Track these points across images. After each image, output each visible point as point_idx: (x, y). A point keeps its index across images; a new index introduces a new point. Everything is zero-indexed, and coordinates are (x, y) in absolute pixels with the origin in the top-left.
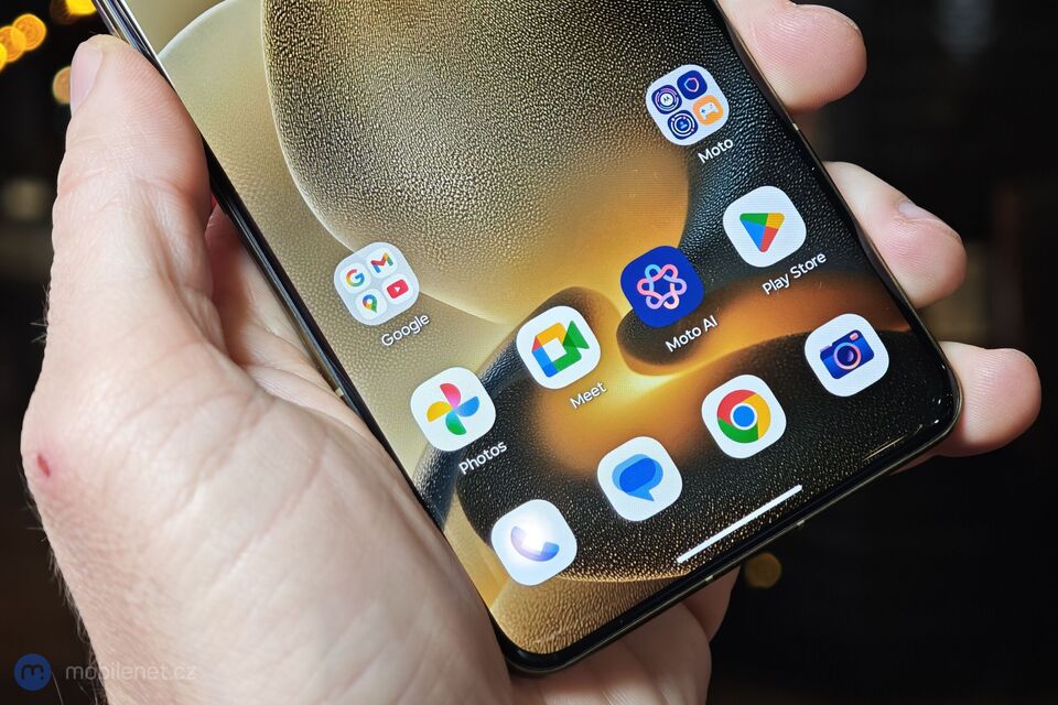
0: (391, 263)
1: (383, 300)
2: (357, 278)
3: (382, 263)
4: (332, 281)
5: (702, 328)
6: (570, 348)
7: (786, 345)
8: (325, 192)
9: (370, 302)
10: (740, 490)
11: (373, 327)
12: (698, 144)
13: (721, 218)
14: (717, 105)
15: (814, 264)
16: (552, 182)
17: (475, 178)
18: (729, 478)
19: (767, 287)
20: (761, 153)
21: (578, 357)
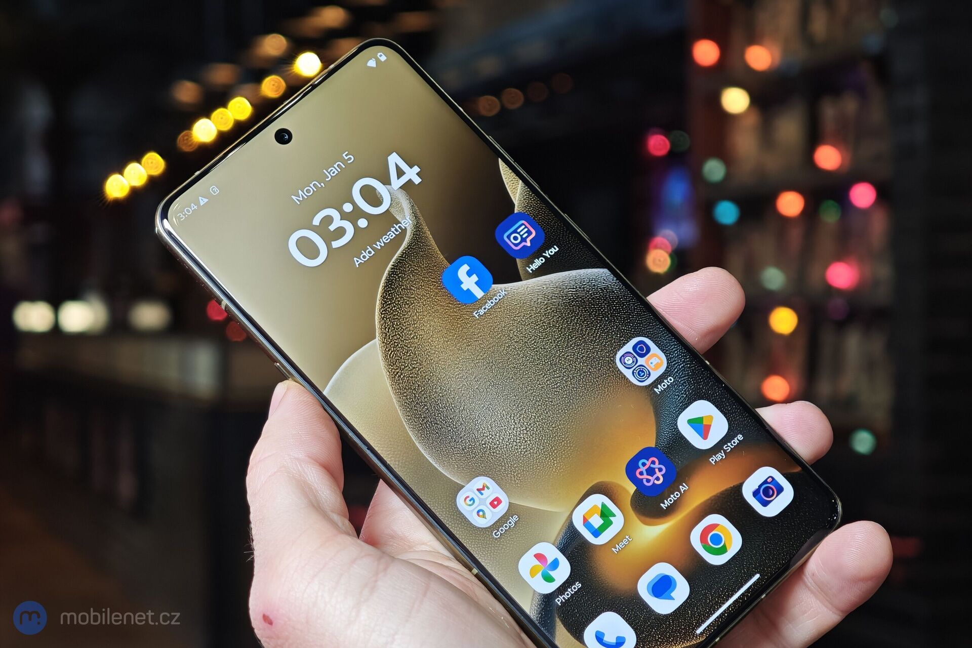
0: (488, 488)
1: (488, 510)
2: (470, 500)
3: (483, 489)
4: (456, 505)
5: (680, 491)
6: (606, 518)
7: (731, 492)
8: (439, 454)
9: (481, 513)
10: (724, 583)
11: (486, 528)
12: (652, 383)
13: (676, 424)
14: (660, 359)
15: (737, 442)
16: (572, 422)
17: (526, 428)
18: (716, 577)
19: (713, 459)
20: (691, 382)
21: (611, 523)
